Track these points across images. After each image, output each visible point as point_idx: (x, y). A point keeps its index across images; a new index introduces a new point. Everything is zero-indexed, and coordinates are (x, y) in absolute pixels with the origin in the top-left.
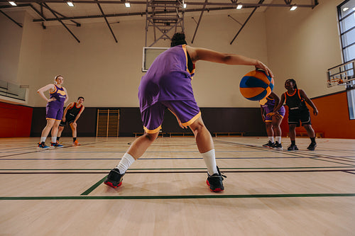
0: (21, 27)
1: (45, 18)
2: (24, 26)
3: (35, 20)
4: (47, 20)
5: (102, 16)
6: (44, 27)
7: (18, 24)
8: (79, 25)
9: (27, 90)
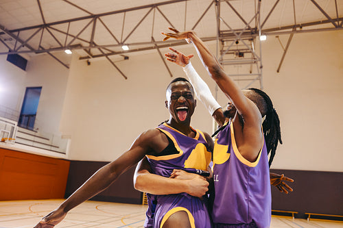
0: (68, 68)
1: (91, 55)
2: (71, 67)
3: (81, 58)
4: (94, 57)
5: (155, 48)
6: (89, 63)
7: (65, 66)
8: (126, 58)
9: (69, 141)
